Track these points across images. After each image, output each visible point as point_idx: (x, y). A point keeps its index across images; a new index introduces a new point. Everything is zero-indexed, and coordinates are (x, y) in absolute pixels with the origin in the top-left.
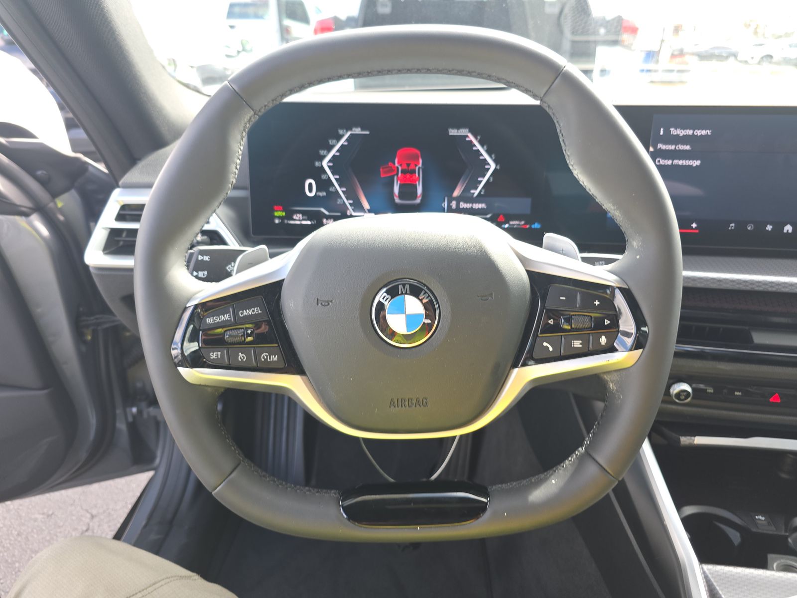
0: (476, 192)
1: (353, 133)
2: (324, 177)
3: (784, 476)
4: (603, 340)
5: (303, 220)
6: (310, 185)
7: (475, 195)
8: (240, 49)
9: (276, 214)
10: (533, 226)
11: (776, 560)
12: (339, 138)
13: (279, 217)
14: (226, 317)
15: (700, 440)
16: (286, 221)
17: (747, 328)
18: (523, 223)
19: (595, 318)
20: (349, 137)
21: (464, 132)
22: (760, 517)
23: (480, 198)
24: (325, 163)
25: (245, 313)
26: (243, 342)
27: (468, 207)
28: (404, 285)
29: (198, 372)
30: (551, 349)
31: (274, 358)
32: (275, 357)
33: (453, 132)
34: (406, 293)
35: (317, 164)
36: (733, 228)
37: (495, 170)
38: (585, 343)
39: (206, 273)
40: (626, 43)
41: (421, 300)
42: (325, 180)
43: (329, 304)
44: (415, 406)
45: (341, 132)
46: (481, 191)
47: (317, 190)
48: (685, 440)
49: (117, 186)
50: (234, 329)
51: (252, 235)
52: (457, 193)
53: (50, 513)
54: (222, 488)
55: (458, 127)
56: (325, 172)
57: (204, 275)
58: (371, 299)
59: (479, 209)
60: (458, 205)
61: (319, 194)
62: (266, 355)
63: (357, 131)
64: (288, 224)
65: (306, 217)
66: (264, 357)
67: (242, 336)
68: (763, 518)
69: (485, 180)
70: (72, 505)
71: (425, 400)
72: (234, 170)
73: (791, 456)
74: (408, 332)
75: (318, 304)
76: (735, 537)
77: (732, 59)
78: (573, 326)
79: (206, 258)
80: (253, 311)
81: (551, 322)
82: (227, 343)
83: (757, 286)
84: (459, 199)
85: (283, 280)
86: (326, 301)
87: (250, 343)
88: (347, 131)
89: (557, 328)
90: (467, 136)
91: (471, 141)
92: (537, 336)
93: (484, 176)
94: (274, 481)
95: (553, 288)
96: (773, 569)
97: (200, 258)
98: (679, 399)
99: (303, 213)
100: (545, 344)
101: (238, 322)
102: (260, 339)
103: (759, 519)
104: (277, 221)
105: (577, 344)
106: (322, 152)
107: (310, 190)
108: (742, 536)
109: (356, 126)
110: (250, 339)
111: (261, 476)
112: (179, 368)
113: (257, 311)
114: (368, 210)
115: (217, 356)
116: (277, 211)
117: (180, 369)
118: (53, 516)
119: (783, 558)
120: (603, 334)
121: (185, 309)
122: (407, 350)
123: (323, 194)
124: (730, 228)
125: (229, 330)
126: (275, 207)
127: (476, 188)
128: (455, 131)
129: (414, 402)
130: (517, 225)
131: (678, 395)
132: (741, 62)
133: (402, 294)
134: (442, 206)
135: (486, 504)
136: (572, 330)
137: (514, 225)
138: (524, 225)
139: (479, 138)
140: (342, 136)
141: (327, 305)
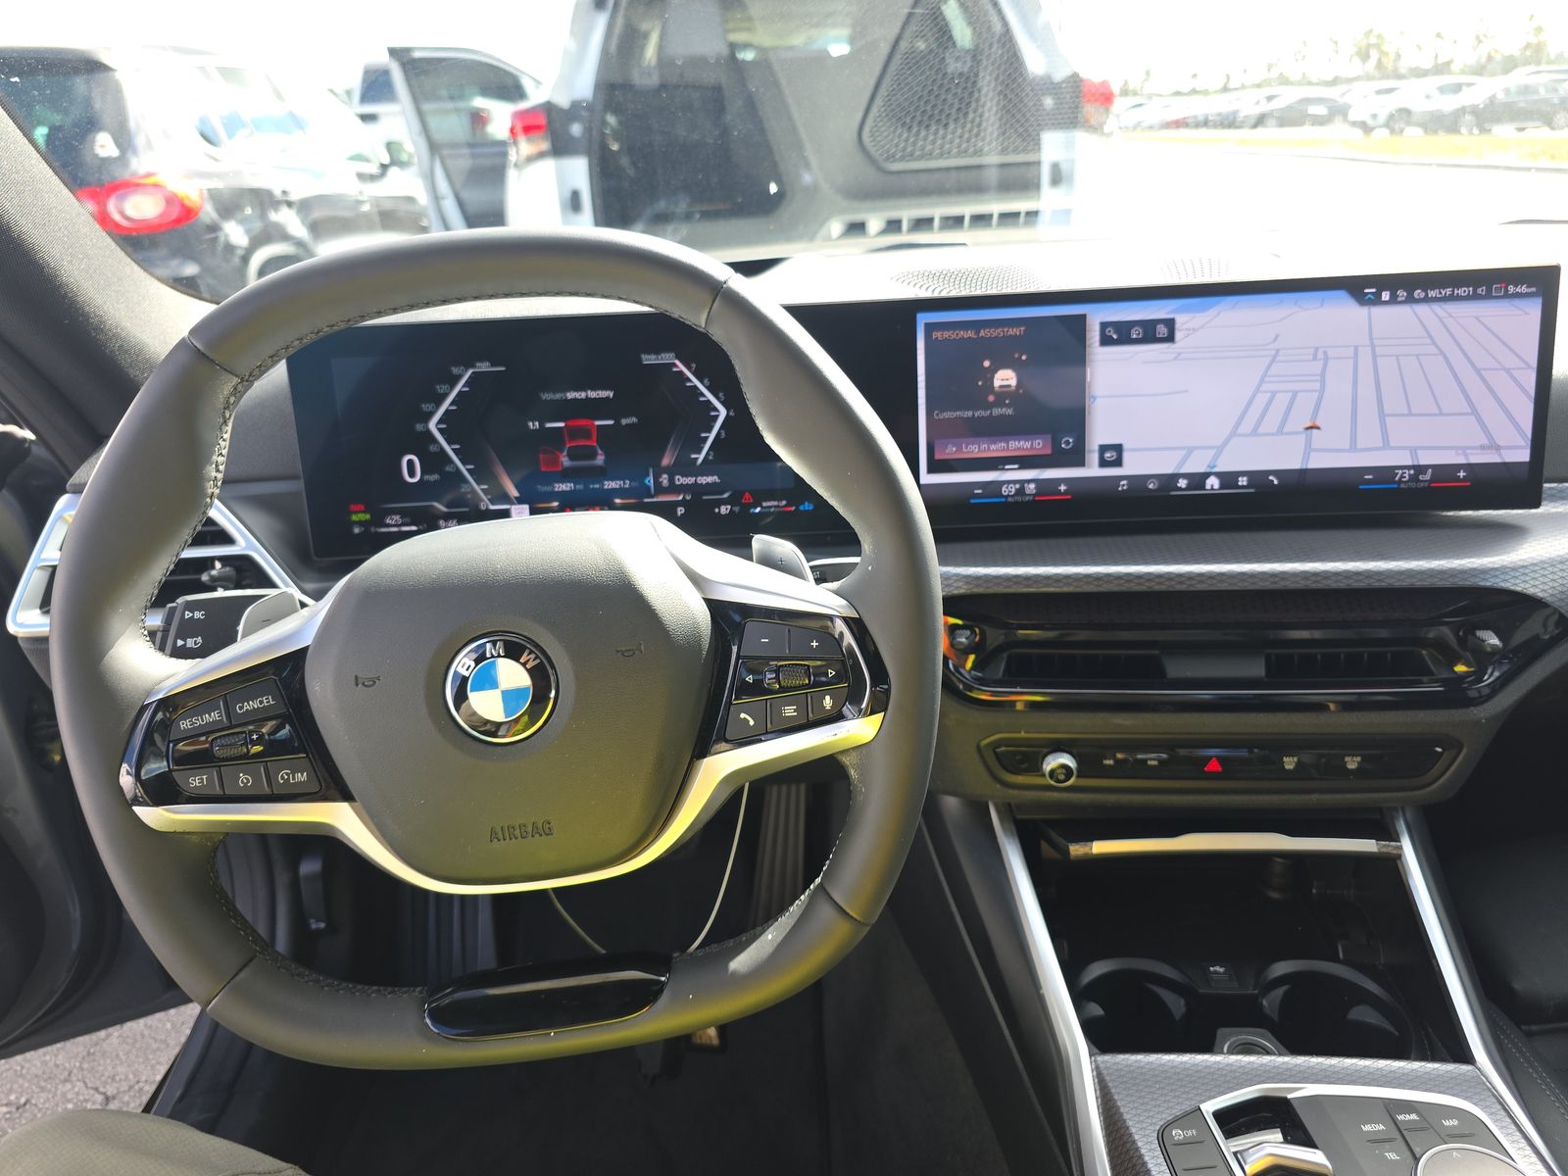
0: (701, 457)
1: (476, 370)
2: (433, 448)
3: (1275, 895)
4: (828, 702)
5: (403, 524)
6: (410, 463)
7: (700, 461)
8: (386, 160)
9: (354, 518)
10: (801, 508)
11: (1230, 1036)
12: (453, 381)
13: (360, 523)
14: (215, 716)
15: (1100, 847)
16: (373, 529)
17: (1157, 652)
18: (784, 503)
19: (814, 667)
20: (470, 377)
21: (667, 358)
22: (1218, 969)
23: (707, 468)
24: (432, 425)
25: (247, 706)
26: (245, 755)
27: (690, 483)
28: (494, 643)
29: (167, 810)
30: (752, 723)
31: (301, 777)
32: (302, 775)
33: (649, 359)
34: (499, 656)
35: (419, 427)
36: (1125, 488)
37: (728, 416)
38: (803, 709)
39: (199, 640)
40: (1093, 122)
41: (524, 665)
42: (435, 453)
43: (375, 682)
44: (533, 836)
45: (455, 370)
46: (708, 454)
47: (423, 473)
48: (1076, 850)
49: (64, 491)
50: (228, 735)
51: (315, 558)
52: (667, 461)
53: (23, 1100)
54: (219, 999)
55: (657, 351)
56: (434, 440)
57: (196, 644)
58: (444, 669)
59: (708, 483)
60: (671, 480)
61: (426, 477)
62: (287, 774)
63: (484, 367)
64: (377, 533)
65: (408, 520)
66: (282, 776)
67: (242, 745)
68: (1222, 970)
69: (712, 436)
70: (66, 1081)
71: (548, 826)
72: (214, 474)
73: (1279, 860)
74: (506, 718)
75: (357, 685)
76: (1176, 1005)
77: (1338, 120)
78: (782, 683)
79: (198, 615)
80: (261, 702)
81: (750, 679)
82: (219, 758)
83: (1158, 583)
84: (672, 471)
85: (307, 648)
86: (370, 679)
87: (257, 755)
88: (466, 370)
89: (758, 689)
90: (675, 365)
91: (681, 373)
92: (731, 704)
93: (709, 431)
94: (317, 981)
95: (751, 627)
96: (1222, 1053)
97: (188, 615)
98: (1058, 781)
99: (402, 512)
100: (743, 715)
101: (233, 723)
102: (275, 748)
103: (1216, 972)
104: (357, 530)
105: (790, 711)
106: (426, 407)
107: (412, 474)
108: (1187, 1004)
109: (481, 360)
110: (258, 748)
111: (293, 975)
112: (134, 808)
113: (267, 701)
114: (516, 498)
115: (202, 782)
116: (356, 512)
117: (138, 810)
118: (28, 1106)
119: (1241, 1033)
120: (827, 692)
121: (144, 708)
122: (508, 747)
123: (435, 477)
124: (1120, 489)
125: (220, 737)
126: (352, 507)
127: (699, 451)
128: (653, 357)
129: (530, 829)
130: (775, 507)
131: (1052, 773)
132: (1354, 124)
133: (493, 656)
134: (645, 484)
135: (663, 983)
136: (783, 689)
137: (770, 507)
138: (785, 506)
139: (694, 365)
140: (459, 377)
141: (372, 685)
